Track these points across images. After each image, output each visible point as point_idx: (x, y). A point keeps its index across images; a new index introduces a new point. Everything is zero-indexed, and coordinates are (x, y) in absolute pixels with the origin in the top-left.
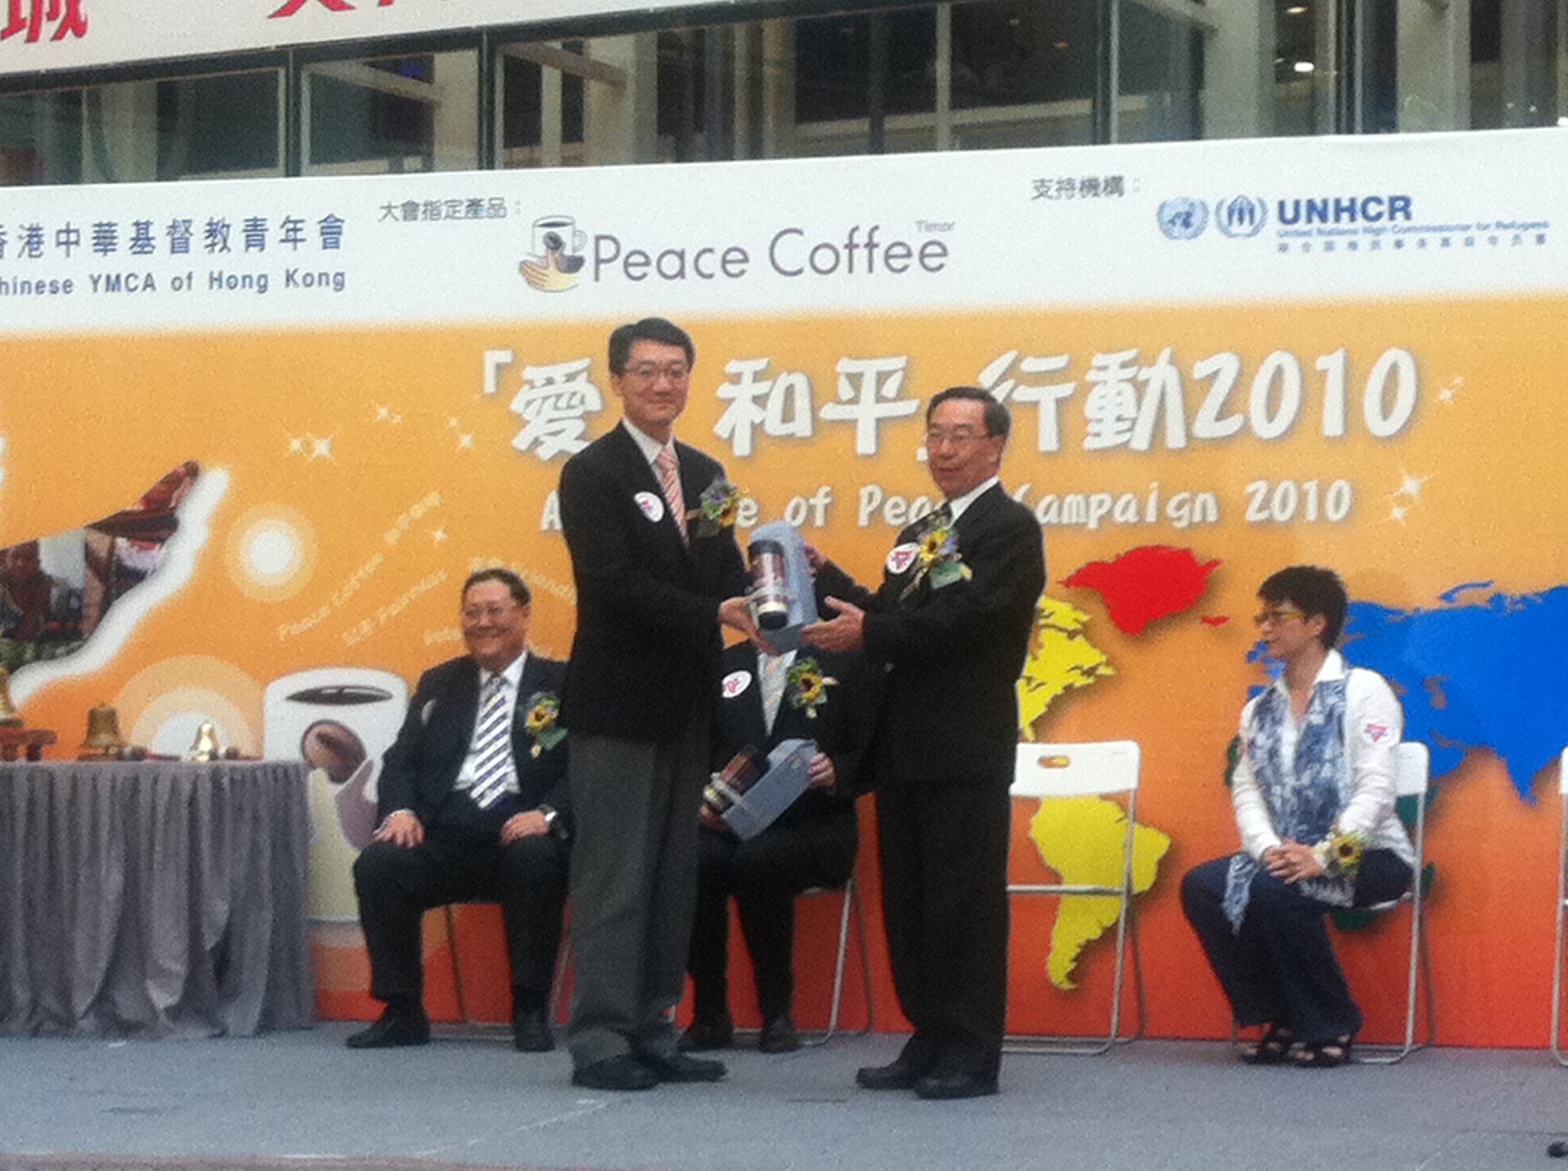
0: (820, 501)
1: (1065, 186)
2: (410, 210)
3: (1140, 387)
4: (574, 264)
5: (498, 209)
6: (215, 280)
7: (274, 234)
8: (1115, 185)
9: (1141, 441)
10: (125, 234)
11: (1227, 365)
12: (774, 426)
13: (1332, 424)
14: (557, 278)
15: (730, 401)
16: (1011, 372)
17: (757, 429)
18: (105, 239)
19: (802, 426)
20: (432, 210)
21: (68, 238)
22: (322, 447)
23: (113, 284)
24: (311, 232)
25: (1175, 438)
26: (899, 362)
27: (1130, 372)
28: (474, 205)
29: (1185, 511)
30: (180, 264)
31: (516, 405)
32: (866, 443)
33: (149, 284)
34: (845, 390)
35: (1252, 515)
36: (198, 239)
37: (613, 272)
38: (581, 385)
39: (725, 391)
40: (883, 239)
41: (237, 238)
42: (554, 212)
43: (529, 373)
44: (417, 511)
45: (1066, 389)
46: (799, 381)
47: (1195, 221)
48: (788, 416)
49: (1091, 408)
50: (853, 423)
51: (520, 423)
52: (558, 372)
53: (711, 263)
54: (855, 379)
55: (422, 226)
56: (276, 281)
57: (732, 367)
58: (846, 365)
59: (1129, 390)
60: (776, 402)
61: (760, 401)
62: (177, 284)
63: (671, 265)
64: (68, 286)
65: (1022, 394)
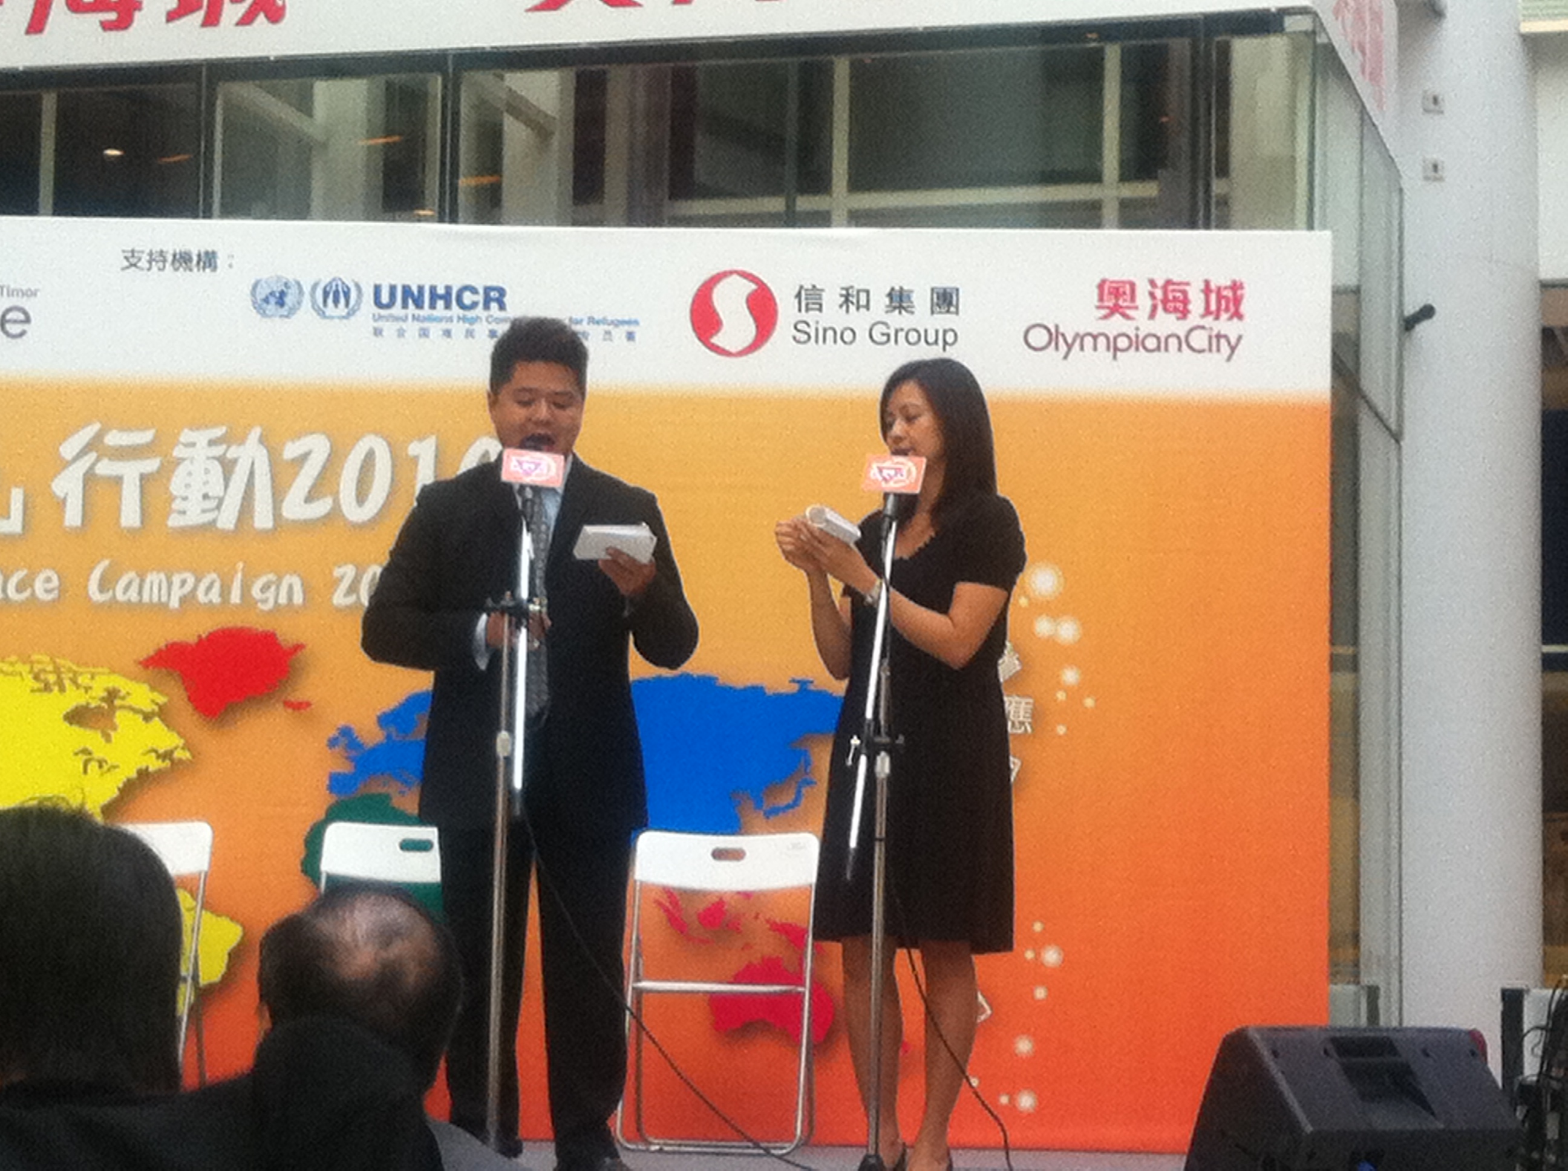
1: (157, 258)
3: (228, 467)
8: (208, 260)
9: (227, 519)
11: (318, 447)
16: (94, 445)
25: (263, 519)
27: (219, 450)
29: (271, 594)
35: (339, 599)
45: (151, 465)
47: (289, 300)
49: (176, 485)
59: (217, 469)
65: (105, 468)
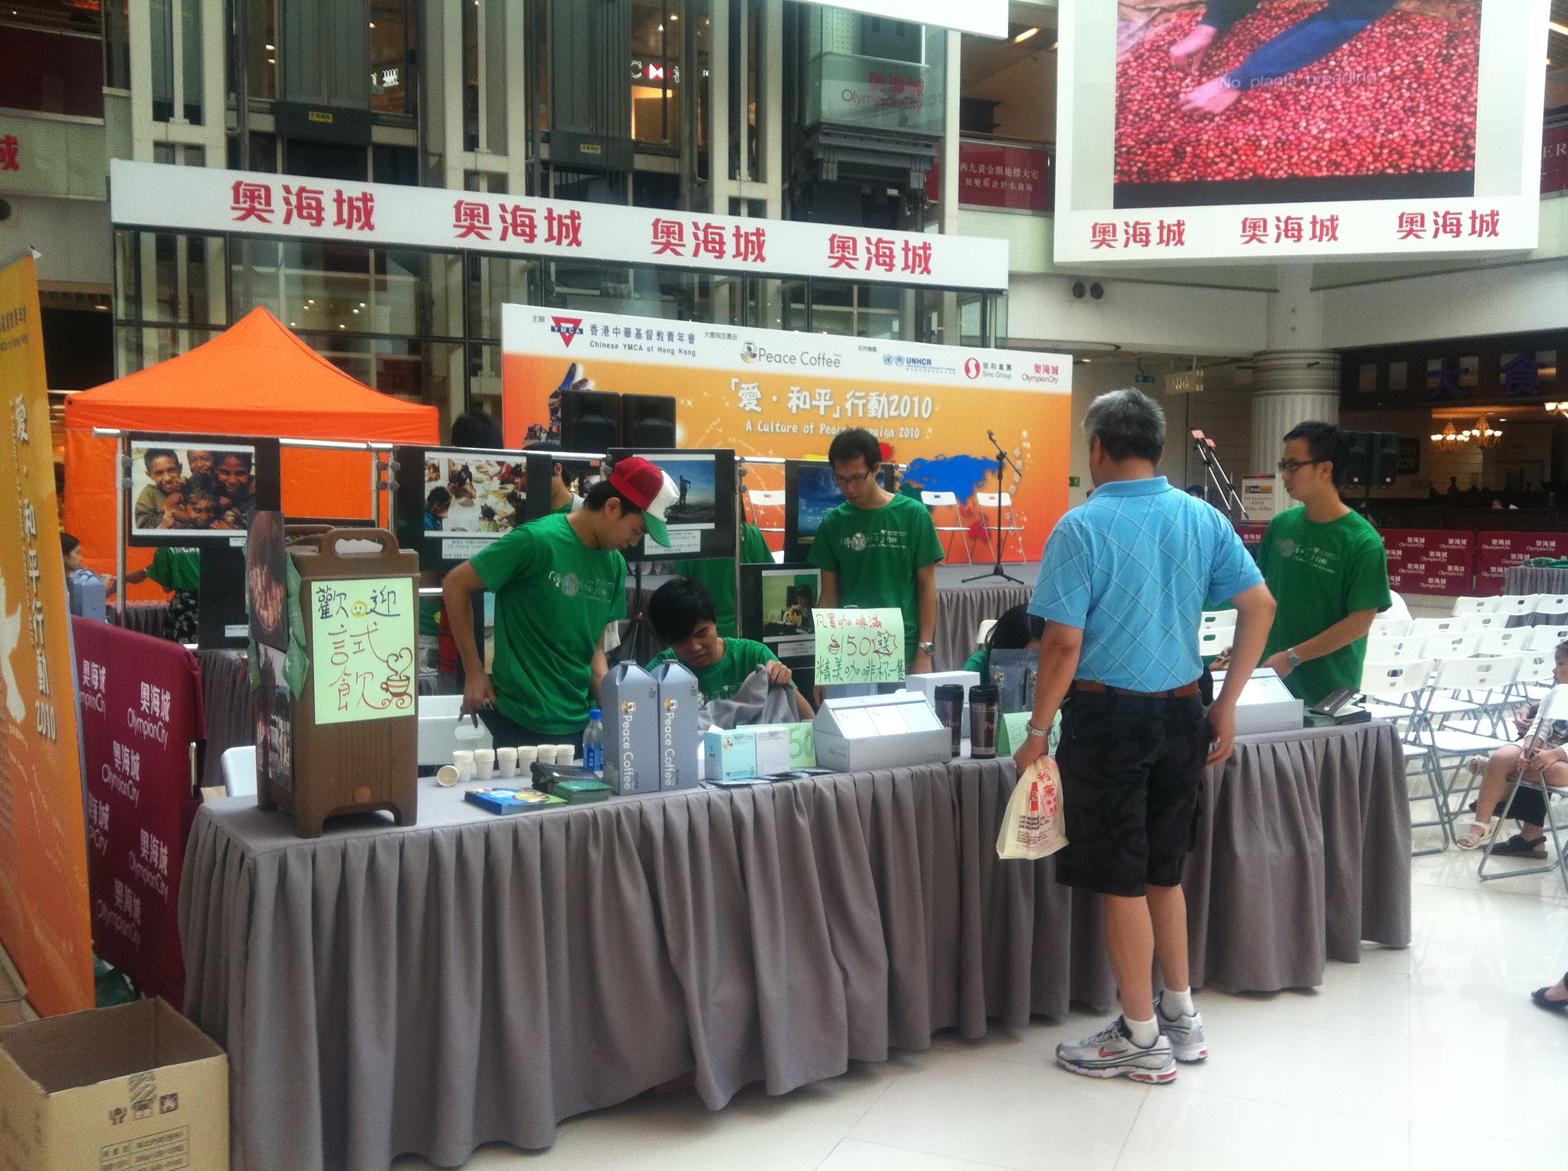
0: (812, 427)
1: (865, 348)
2: (712, 335)
3: (879, 401)
4: (754, 356)
5: (735, 337)
6: (659, 349)
7: (676, 337)
8: (874, 349)
9: (879, 416)
10: (633, 332)
11: (896, 397)
12: (802, 406)
13: (916, 415)
14: (750, 359)
15: (791, 398)
16: (853, 396)
17: (798, 406)
18: (627, 333)
19: (808, 406)
20: (718, 335)
21: (616, 331)
22: (689, 403)
23: (630, 347)
24: (686, 338)
25: (886, 416)
26: (829, 391)
27: (877, 398)
28: (729, 335)
30: (650, 343)
31: (740, 395)
32: (822, 412)
33: (641, 348)
34: (817, 397)
35: (901, 436)
36: (655, 336)
37: (764, 358)
38: (756, 390)
39: (790, 395)
40: (826, 357)
41: (665, 337)
42: (750, 340)
43: (743, 385)
44: (715, 423)
45: (864, 401)
46: (807, 394)
47: (890, 360)
48: (805, 403)
49: (870, 406)
50: (819, 407)
51: (741, 400)
52: (750, 386)
53: (787, 359)
54: (820, 395)
55: (715, 340)
56: (677, 351)
57: (792, 388)
58: (818, 390)
60: (802, 399)
61: (798, 398)
62: (649, 349)
63: (778, 359)
64: (617, 346)
65: (856, 402)
